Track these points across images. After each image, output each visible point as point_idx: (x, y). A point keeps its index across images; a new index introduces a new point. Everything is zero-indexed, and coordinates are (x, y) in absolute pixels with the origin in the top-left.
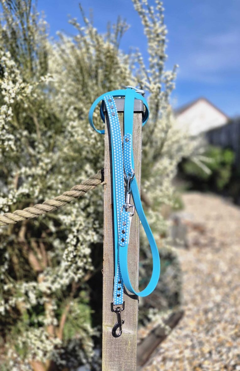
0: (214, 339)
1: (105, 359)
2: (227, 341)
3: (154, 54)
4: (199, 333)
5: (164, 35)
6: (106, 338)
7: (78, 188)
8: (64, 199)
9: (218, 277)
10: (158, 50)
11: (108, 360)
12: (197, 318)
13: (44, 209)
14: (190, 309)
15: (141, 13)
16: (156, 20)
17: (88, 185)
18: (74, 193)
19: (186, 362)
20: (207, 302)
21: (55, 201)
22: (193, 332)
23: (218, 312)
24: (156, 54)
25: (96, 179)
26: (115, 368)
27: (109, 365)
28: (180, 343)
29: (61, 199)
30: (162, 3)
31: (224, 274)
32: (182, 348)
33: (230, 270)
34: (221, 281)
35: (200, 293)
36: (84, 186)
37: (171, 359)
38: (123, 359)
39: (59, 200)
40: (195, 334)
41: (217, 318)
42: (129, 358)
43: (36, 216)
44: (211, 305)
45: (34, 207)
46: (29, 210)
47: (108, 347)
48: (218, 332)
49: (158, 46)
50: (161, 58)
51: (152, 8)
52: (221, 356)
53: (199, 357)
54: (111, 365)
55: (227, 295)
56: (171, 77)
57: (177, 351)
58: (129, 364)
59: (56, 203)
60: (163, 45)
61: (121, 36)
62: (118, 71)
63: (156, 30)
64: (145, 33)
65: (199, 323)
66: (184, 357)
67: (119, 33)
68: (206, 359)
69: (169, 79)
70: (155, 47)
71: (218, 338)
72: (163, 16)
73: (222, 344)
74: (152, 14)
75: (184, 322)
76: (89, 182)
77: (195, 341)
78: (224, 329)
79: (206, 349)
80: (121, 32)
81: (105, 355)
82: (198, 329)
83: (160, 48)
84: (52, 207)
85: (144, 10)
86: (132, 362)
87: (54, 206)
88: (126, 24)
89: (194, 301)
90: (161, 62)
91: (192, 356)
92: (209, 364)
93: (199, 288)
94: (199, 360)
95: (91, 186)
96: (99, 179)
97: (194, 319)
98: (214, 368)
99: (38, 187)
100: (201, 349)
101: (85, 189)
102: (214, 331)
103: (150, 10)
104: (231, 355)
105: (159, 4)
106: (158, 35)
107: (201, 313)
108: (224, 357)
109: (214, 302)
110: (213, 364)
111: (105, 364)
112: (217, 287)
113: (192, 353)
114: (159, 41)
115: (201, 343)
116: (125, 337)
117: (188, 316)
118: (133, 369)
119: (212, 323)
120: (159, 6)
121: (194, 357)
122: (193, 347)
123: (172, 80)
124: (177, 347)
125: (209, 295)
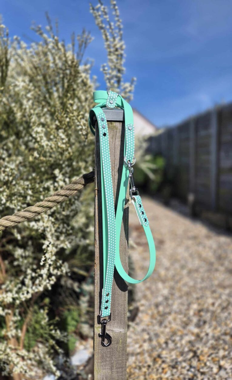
0: (167, 330)
1: (97, 361)
2: (179, 330)
3: (113, 67)
4: (153, 326)
5: (122, 50)
6: (98, 339)
7: (60, 194)
8: (47, 205)
9: (163, 272)
10: (117, 63)
11: (100, 361)
12: (150, 312)
13: (26, 216)
14: (142, 305)
15: (102, 28)
16: (115, 35)
17: (70, 190)
18: (57, 198)
19: (146, 355)
20: (157, 297)
21: (37, 208)
22: (148, 325)
23: (168, 305)
24: (115, 67)
25: (79, 184)
26: (106, 368)
27: (101, 366)
28: (139, 337)
29: (43, 205)
30: (121, 20)
31: (167, 269)
32: (141, 343)
33: (172, 264)
34: (166, 276)
35: (149, 288)
36: (66, 191)
37: (133, 354)
38: (114, 358)
39: (42, 206)
40: (150, 327)
41: (167, 310)
42: (121, 356)
43: (16, 224)
44: (160, 299)
45: (14, 215)
46: (9, 218)
47: (100, 348)
48: (170, 323)
49: (117, 59)
50: (119, 71)
51: (112, 24)
52: (176, 344)
53: (157, 348)
54: (103, 366)
55: (172, 288)
56: (129, 89)
57: (137, 346)
58: (120, 362)
59: (38, 209)
60: (121, 59)
61: (85, 47)
62: (79, 80)
63: (115, 45)
64: (106, 46)
65: (153, 317)
66: (144, 350)
67: (84, 45)
68: (163, 349)
69: (127, 90)
70: (115, 60)
71: (171, 328)
72: (122, 32)
73: (174, 333)
74: (112, 30)
75: (139, 318)
76: (71, 187)
77: (152, 334)
78: (175, 319)
79: (162, 340)
80: (86, 43)
81: (97, 356)
82: (152, 323)
83: (119, 61)
84: (34, 213)
85: (104, 26)
86: (123, 360)
87: (36, 213)
88: (90, 36)
89: (145, 297)
90: (119, 75)
91: (150, 348)
92: (167, 354)
93: (148, 284)
94: (157, 351)
95: (73, 191)
96: (81, 184)
97: (147, 314)
98: (171, 356)
99: (5, 194)
100: (157, 341)
101: (68, 194)
102: (166, 323)
103: (110, 26)
104: (184, 342)
105: (118, 21)
106: (117, 50)
107: (153, 307)
108: (179, 345)
109: (163, 296)
110: (170, 353)
111: (97, 365)
112: (164, 281)
113: (151, 345)
114: (118, 55)
115: (157, 335)
116: (116, 336)
117: (143, 312)
118: (124, 366)
119: (164, 315)
120: (118, 23)
121: (153, 349)
122: (150, 340)
123: (130, 92)
124: (136, 342)
125: (158, 290)
